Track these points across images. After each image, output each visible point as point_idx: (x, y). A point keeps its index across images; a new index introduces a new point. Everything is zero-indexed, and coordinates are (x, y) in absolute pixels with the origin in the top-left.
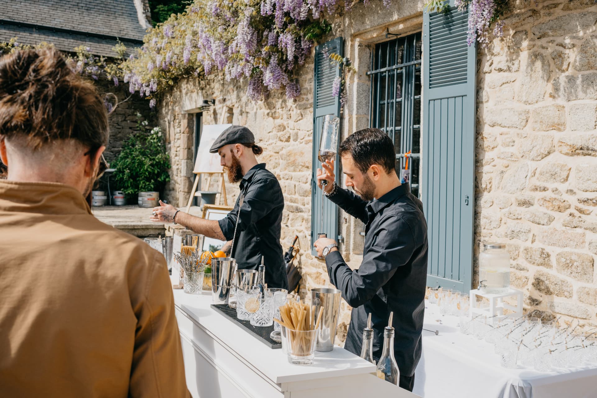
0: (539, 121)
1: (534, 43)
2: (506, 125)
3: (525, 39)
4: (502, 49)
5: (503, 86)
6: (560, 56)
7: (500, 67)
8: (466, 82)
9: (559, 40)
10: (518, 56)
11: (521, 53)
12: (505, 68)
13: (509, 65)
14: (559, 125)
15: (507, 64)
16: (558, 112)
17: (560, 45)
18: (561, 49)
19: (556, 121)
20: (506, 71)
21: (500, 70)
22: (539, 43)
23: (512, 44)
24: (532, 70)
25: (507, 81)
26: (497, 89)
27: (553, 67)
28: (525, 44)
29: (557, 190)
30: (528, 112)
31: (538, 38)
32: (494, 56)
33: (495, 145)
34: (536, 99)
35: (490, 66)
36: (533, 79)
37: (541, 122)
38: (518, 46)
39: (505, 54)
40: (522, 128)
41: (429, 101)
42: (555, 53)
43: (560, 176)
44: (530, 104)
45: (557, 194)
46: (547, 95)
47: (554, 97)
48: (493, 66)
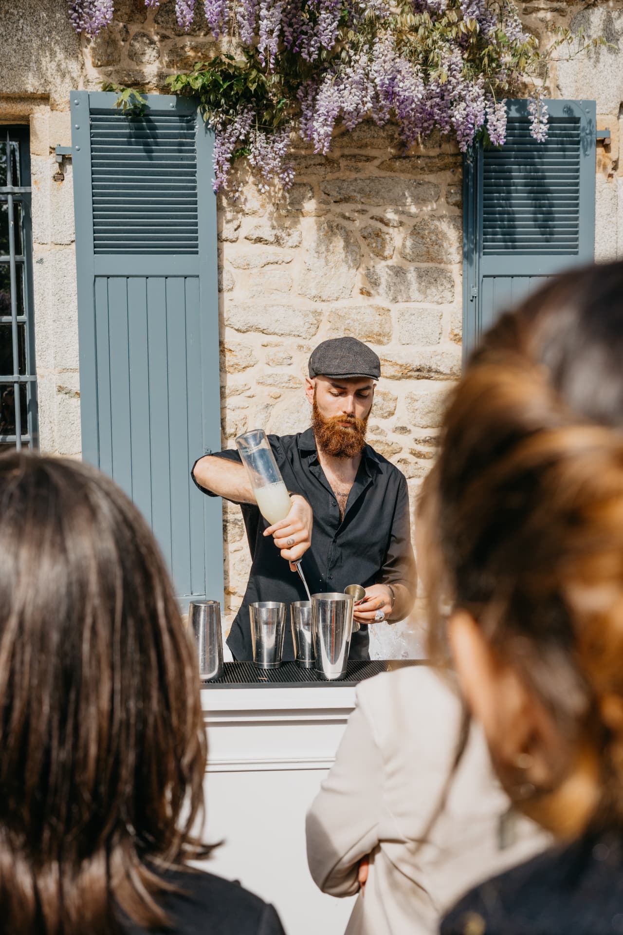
0: (343, 328)
1: (328, 207)
2: (277, 331)
3: (310, 198)
4: (263, 206)
5: (267, 268)
6: (378, 235)
7: (260, 236)
8: (197, 253)
9: (376, 211)
10: (296, 223)
11: (301, 219)
12: (272, 239)
13: (279, 234)
14: (380, 335)
15: (274, 232)
16: (378, 317)
17: (376, 220)
18: (379, 225)
19: (376, 329)
20: (272, 243)
21: (259, 240)
22: (337, 209)
23: (282, 202)
24: (328, 250)
25: (276, 260)
26: (255, 271)
27: (365, 249)
28: (310, 206)
29: (378, 428)
30: (320, 314)
31: (335, 202)
32: (244, 215)
33: (252, 363)
34: (336, 295)
35: (236, 230)
36: (331, 264)
37: (345, 329)
38: (297, 207)
39: (267, 215)
40: (308, 337)
41: (96, 276)
42: (370, 230)
43: (381, 409)
44: (323, 301)
45: (380, 434)
46: (357, 291)
47: (369, 294)
48: (242, 233)
